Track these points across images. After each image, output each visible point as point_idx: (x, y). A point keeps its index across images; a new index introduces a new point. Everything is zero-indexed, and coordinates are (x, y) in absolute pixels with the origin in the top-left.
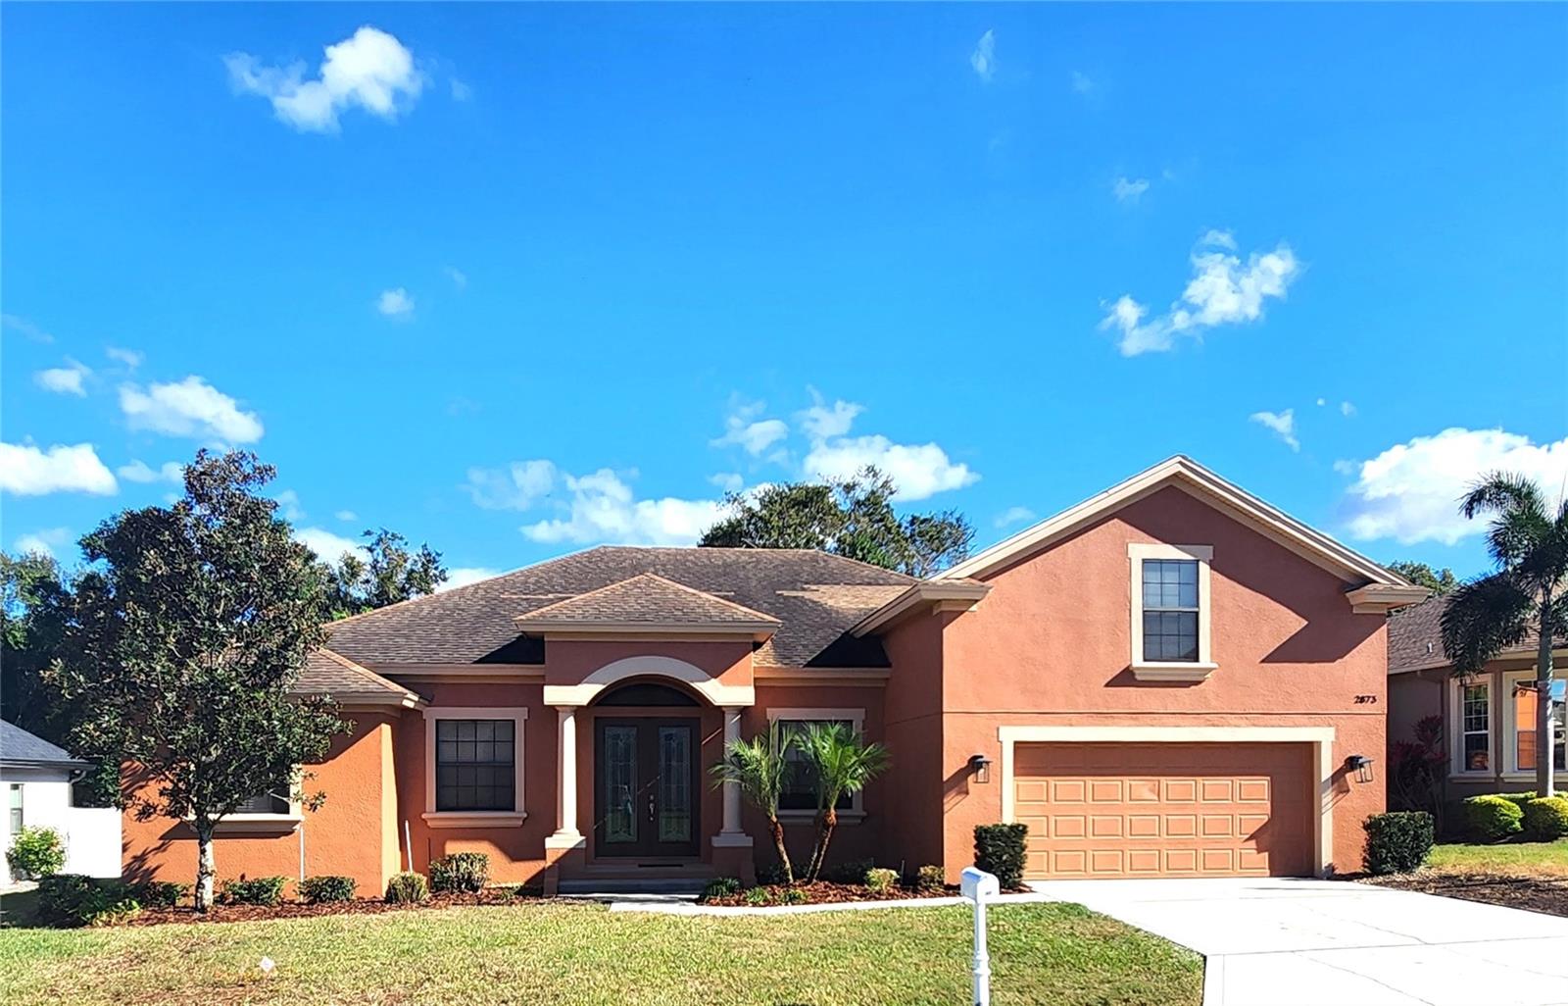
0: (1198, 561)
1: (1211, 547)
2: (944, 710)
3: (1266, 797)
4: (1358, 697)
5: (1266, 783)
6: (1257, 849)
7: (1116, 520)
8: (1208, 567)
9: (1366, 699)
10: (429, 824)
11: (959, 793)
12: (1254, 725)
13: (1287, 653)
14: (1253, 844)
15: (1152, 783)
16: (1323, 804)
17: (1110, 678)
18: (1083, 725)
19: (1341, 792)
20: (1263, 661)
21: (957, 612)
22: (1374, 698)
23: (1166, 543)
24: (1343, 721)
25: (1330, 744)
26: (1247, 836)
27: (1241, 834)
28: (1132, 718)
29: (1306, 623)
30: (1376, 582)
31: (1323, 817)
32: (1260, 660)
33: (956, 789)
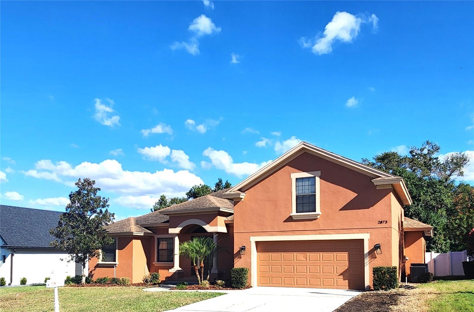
0: (315, 177)
1: (320, 171)
2: (234, 232)
3: (347, 260)
4: (379, 221)
5: (347, 254)
6: (343, 279)
7: (287, 166)
8: (319, 178)
9: (383, 222)
10: (155, 265)
11: (238, 258)
12: (337, 234)
13: (349, 206)
14: (341, 277)
15: (303, 255)
16: (365, 263)
17: (285, 219)
18: (277, 235)
19: (373, 258)
20: (340, 210)
21: (238, 201)
22: (386, 221)
23: (304, 172)
24: (373, 231)
25: (368, 239)
26: (340, 274)
27: (337, 273)
28: (292, 233)
29: (357, 195)
30: (380, 177)
31: (365, 267)
32: (339, 210)
33: (238, 257)
